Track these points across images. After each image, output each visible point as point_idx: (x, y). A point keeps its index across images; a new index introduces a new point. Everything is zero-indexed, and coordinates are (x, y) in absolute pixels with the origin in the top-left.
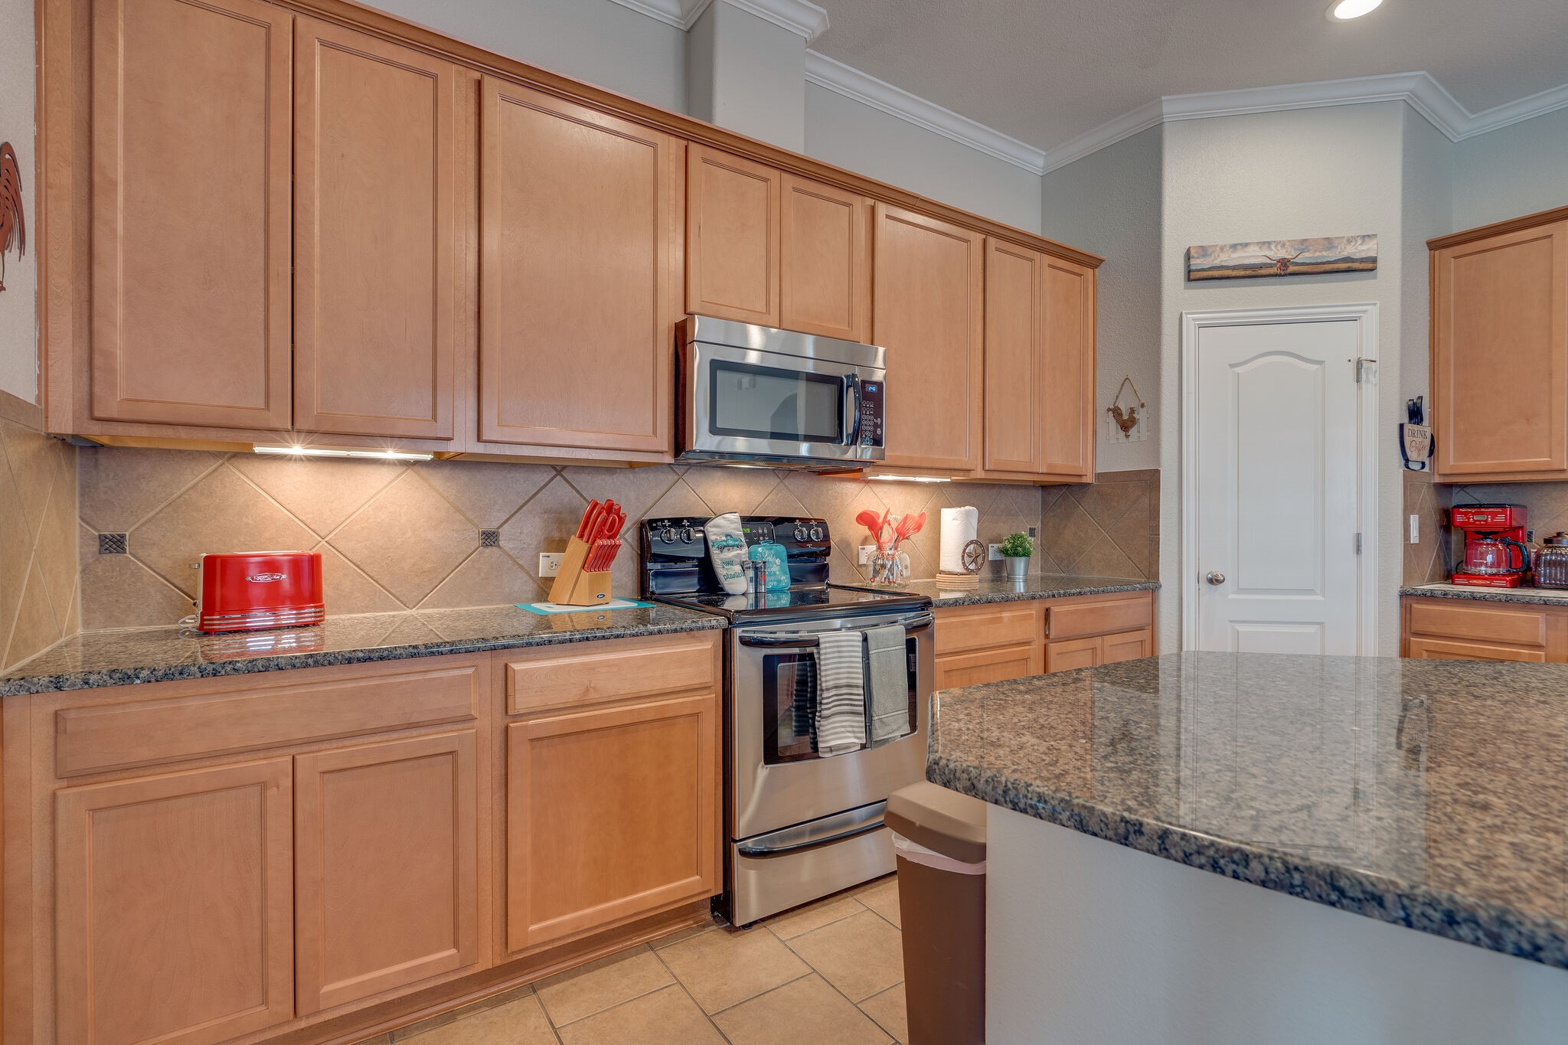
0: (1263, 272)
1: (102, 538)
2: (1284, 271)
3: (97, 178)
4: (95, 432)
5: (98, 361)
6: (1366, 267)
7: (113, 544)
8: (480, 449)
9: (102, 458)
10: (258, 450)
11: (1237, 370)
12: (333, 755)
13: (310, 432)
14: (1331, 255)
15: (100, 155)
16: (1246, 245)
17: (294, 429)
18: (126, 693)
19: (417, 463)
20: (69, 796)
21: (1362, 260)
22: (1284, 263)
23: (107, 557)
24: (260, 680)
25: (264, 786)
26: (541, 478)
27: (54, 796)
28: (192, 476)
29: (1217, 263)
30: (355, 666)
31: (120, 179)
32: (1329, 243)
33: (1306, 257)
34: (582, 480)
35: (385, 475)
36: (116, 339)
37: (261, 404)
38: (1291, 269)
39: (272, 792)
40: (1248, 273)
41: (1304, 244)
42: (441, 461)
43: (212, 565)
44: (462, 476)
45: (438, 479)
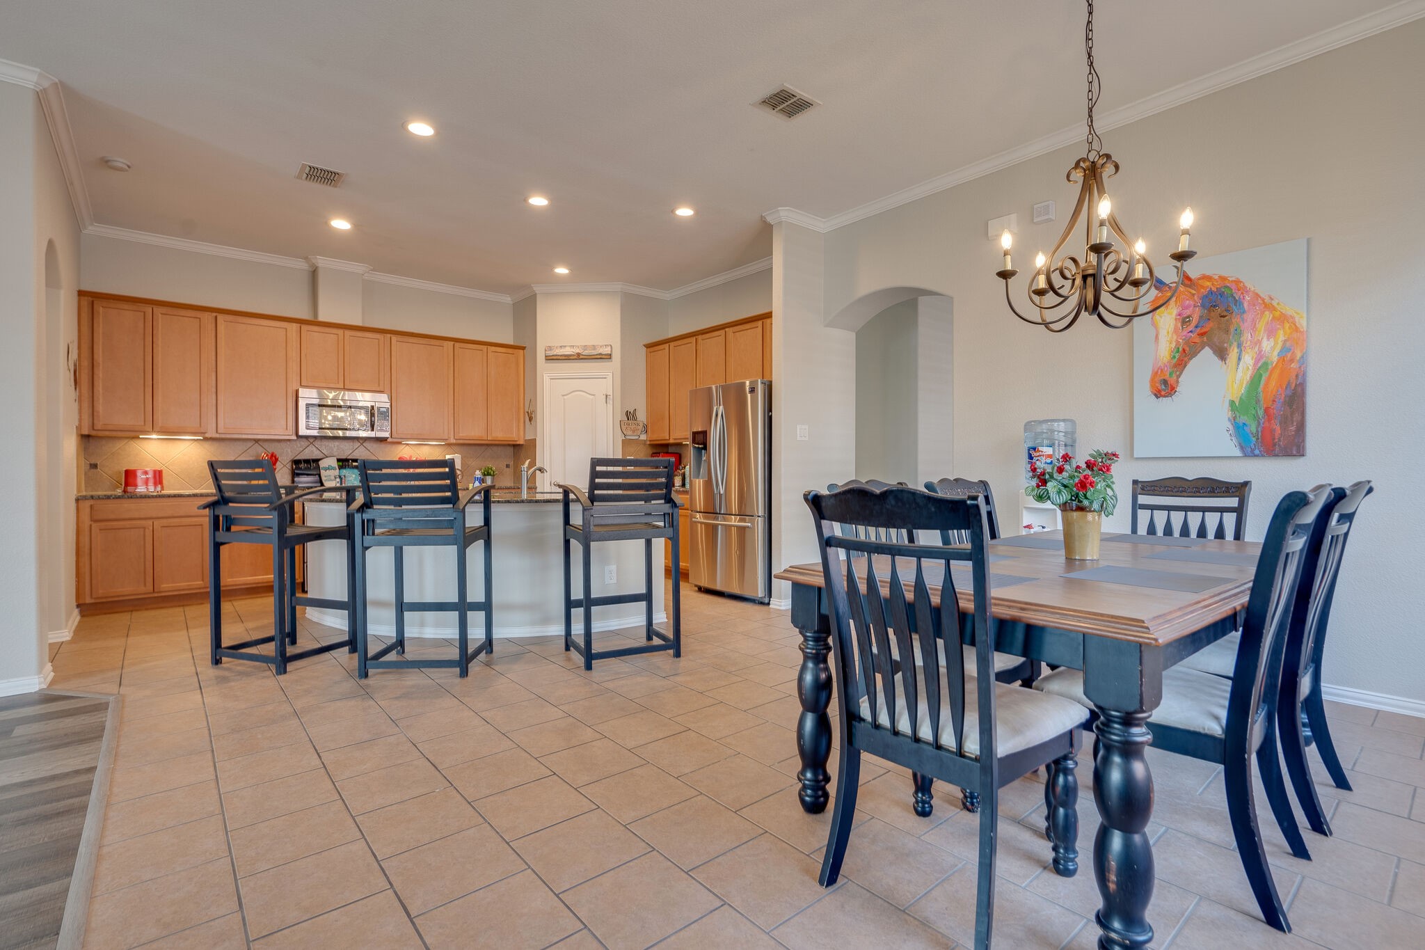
0: (571, 358)
1: (91, 465)
2: (578, 357)
3: (95, 363)
4: (93, 433)
5: (95, 414)
6: (609, 357)
7: (94, 466)
8: (218, 436)
9: (91, 440)
10: (141, 437)
11: (565, 397)
12: (165, 522)
13: (158, 432)
14: (595, 352)
15: (95, 356)
16: (565, 346)
17: (153, 430)
18: (108, 501)
19: (198, 440)
20: (94, 525)
21: (605, 355)
22: (578, 354)
23: (92, 470)
24: (143, 500)
25: (144, 528)
26: (250, 444)
27: (91, 525)
28: (119, 445)
29: (555, 353)
30: (170, 498)
31: (101, 363)
32: (594, 347)
33: (586, 352)
34: (266, 445)
35: (188, 443)
36: (100, 408)
37: (143, 424)
38: (581, 357)
39: (147, 530)
40: (566, 358)
41: (585, 347)
42: (206, 439)
43: (127, 472)
44: (216, 444)
45: (207, 445)
